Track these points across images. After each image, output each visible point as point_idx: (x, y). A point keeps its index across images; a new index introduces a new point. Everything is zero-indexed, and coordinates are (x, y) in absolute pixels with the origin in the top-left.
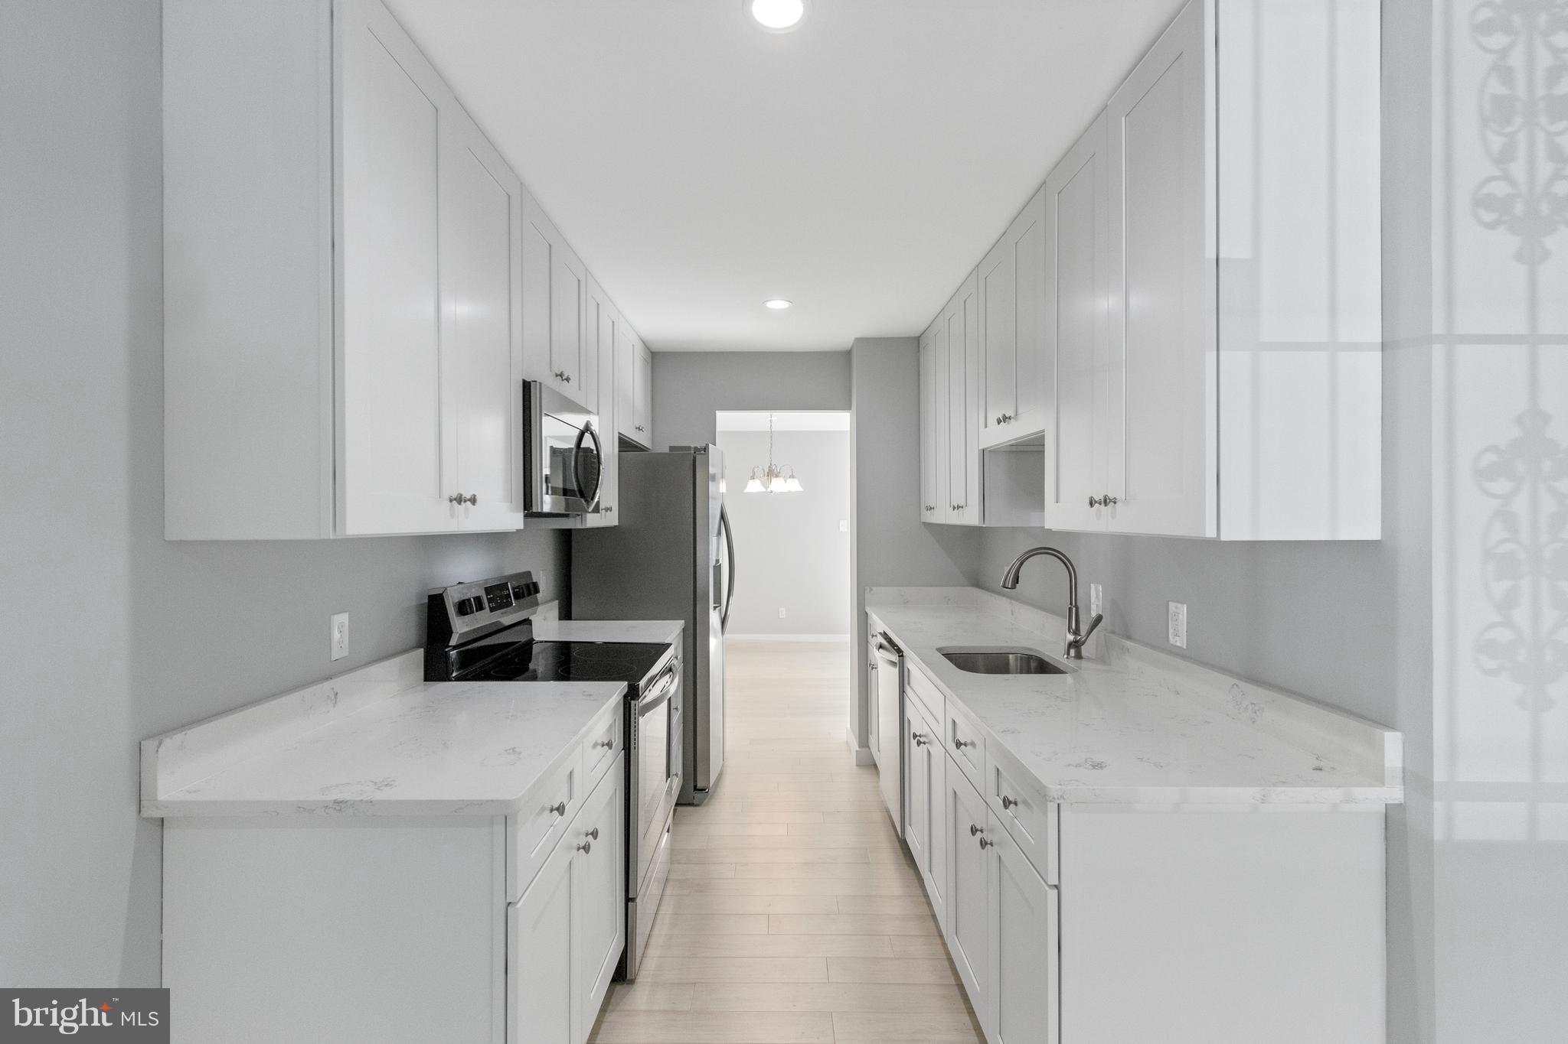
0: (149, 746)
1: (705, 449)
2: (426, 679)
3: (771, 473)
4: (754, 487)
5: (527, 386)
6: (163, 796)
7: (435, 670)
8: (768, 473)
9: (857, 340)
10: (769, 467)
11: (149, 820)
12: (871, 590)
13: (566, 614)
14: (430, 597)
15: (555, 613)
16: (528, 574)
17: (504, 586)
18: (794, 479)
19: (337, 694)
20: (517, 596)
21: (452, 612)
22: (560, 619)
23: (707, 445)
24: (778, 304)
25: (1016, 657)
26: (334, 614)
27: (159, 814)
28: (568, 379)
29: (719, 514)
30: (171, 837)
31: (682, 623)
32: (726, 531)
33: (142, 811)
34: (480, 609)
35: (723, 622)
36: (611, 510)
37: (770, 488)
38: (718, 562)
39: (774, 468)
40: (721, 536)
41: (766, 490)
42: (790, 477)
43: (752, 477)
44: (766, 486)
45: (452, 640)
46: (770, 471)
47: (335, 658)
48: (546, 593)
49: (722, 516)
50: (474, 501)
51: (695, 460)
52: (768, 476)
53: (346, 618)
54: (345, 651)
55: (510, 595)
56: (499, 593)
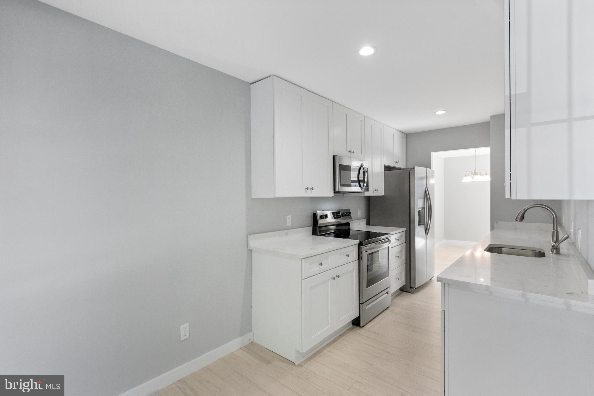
0: (249, 236)
1: (414, 168)
2: (313, 235)
3: (475, 174)
4: (467, 180)
5: (334, 157)
6: (251, 246)
7: (315, 233)
8: (474, 173)
9: (491, 117)
10: (475, 171)
11: (249, 250)
12: (497, 222)
13: (368, 223)
14: (314, 214)
15: (365, 223)
16: (349, 210)
17: (339, 212)
18: (488, 176)
19: (287, 233)
20: (342, 216)
21: (318, 218)
22: (366, 225)
23: (414, 167)
24: (440, 112)
25: (533, 252)
26: (287, 215)
27: (250, 249)
28: (353, 152)
29: (424, 191)
30: (253, 254)
31: (405, 229)
32: (427, 197)
33: (248, 247)
34: (327, 218)
35: (426, 231)
36: (378, 190)
37: (474, 180)
38: (423, 208)
39: (476, 171)
40: (425, 199)
41: (473, 180)
42: (485, 175)
43: (466, 176)
44: (473, 179)
45: (318, 226)
46: (475, 172)
47: (287, 226)
48: (360, 216)
49: (426, 192)
50: (312, 189)
51: (410, 172)
52: (474, 175)
53: (290, 217)
54: (290, 224)
55: (340, 215)
56: (336, 214)
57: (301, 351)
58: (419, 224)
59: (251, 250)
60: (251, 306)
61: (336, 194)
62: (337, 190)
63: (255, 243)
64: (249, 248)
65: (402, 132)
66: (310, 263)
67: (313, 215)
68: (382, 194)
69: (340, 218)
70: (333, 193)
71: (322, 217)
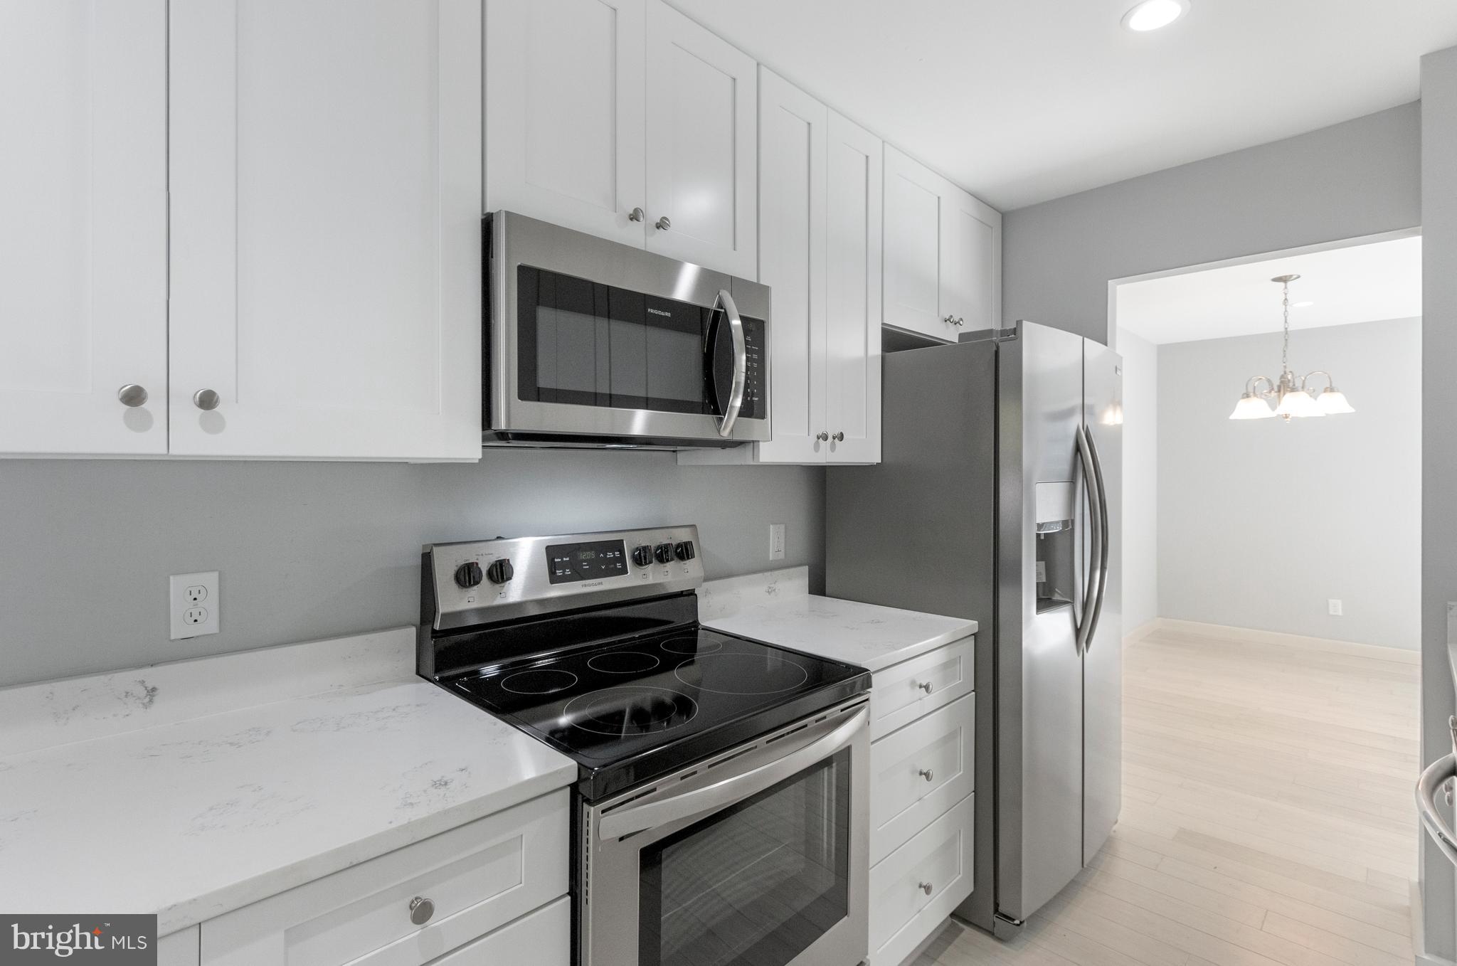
1: (1016, 331)
3: (1285, 386)
4: (1251, 410)
5: (487, 225)
8: (1279, 387)
10: (1282, 377)
13: (818, 587)
14: (415, 559)
15: (803, 583)
18: (1335, 395)
20: (639, 561)
22: (811, 593)
23: (1019, 323)
29: (1070, 445)
31: (971, 625)
32: (1085, 475)
34: (506, 578)
35: (1078, 631)
36: (841, 437)
37: (1281, 410)
38: (1068, 524)
39: (1290, 377)
40: (1073, 481)
41: (1272, 414)
42: (1325, 391)
43: (1247, 396)
44: (1273, 408)
45: (438, 624)
46: (1282, 382)
48: (781, 556)
49: (1078, 449)
50: (208, 402)
51: (997, 353)
52: (1279, 391)
53: (210, 580)
54: (210, 625)
55: (622, 559)
56: (590, 555)
58: (1046, 601)
62: (501, 423)
65: (977, 197)
68: (873, 455)
69: (624, 571)
70: (485, 439)
71: (467, 576)
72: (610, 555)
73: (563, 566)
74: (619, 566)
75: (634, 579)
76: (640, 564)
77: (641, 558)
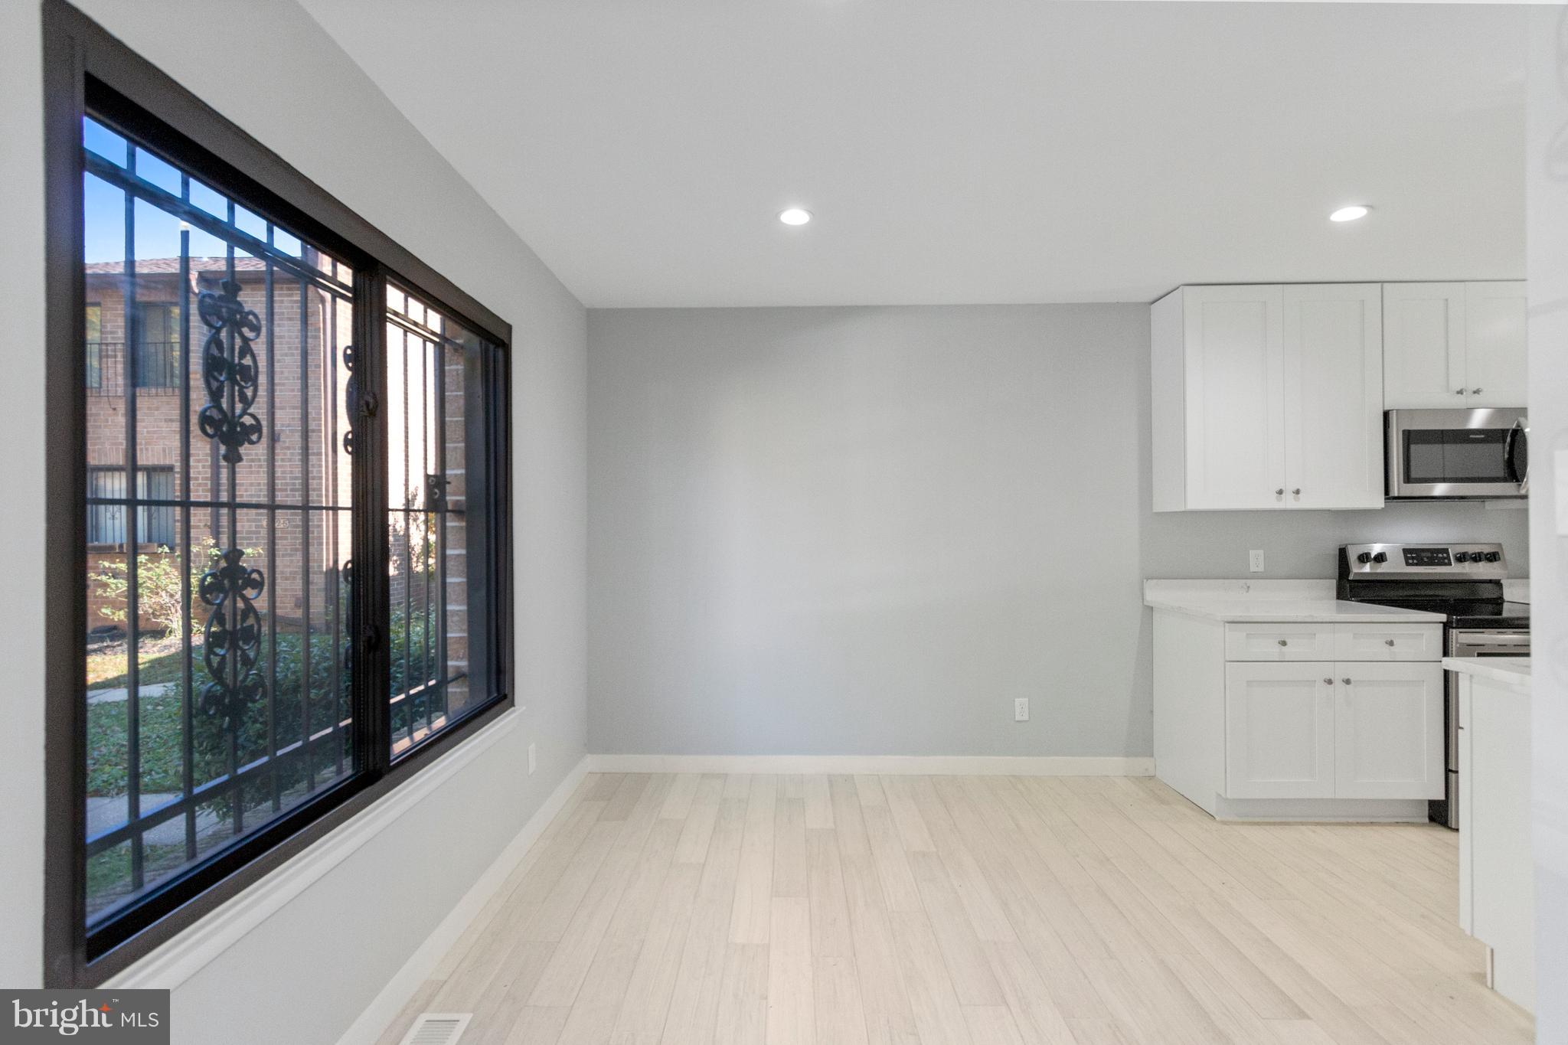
0: (1147, 580)
2: (1338, 598)
5: (1386, 415)
6: (1151, 598)
7: (1344, 594)
11: (1146, 606)
14: (1340, 550)
16: (1497, 545)
17: (1446, 551)
19: (1249, 587)
21: (1352, 560)
26: (1248, 549)
27: (1150, 605)
30: (1156, 616)
33: (1143, 602)
34: (1383, 561)
45: (1351, 577)
47: (1251, 571)
50: (1297, 492)
53: (1261, 552)
54: (1261, 569)
55: (1448, 558)
56: (1429, 555)
57: (1223, 796)
59: (1152, 608)
60: (1152, 712)
61: (1394, 503)
62: (1395, 492)
63: (1156, 594)
64: (1145, 603)
66: (1247, 634)
67: (1337, 553)
69: (1450, 564)
70: (1386, 499)
71: (1364, 558)
72: (1440, 555)
73: (1413, 558)
74: (1446, 561)
75: (1455, 570)
76: (1461, 561)
77: (1462, 558)
